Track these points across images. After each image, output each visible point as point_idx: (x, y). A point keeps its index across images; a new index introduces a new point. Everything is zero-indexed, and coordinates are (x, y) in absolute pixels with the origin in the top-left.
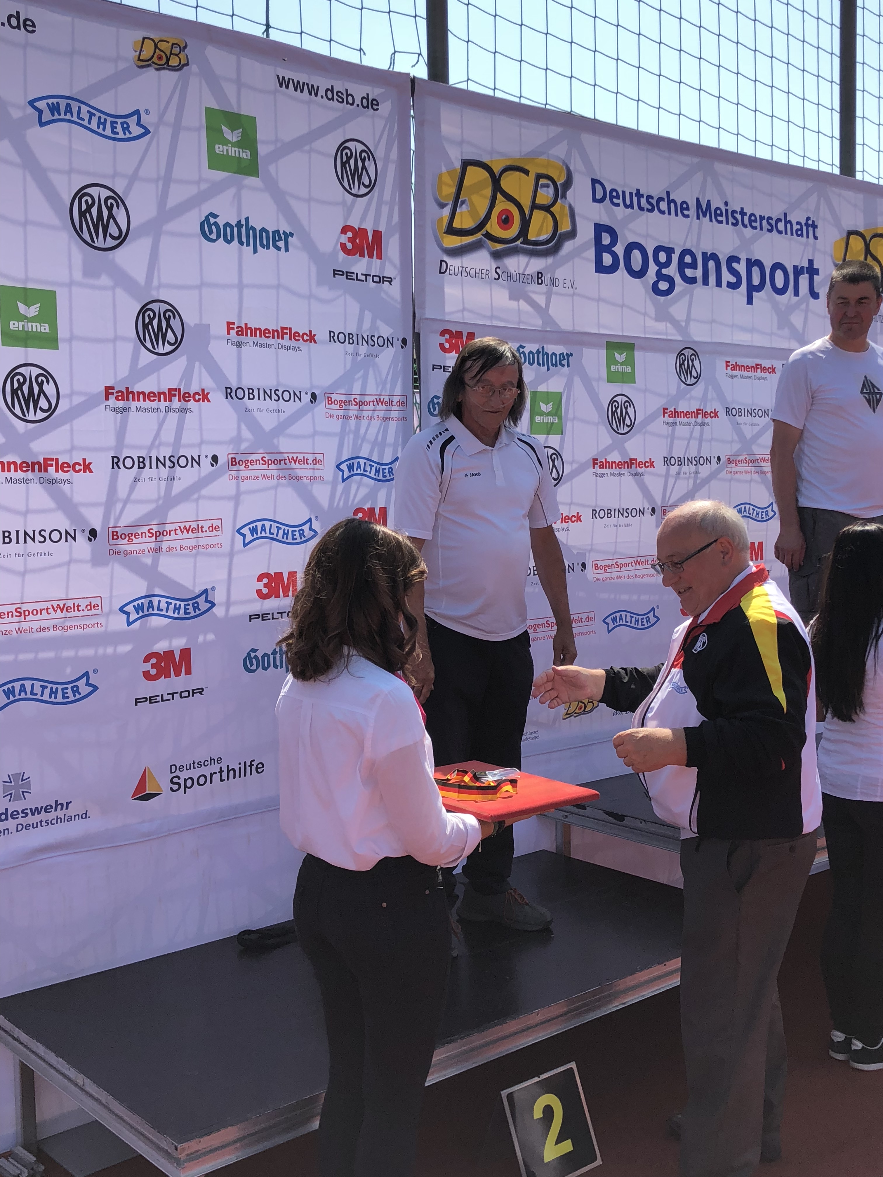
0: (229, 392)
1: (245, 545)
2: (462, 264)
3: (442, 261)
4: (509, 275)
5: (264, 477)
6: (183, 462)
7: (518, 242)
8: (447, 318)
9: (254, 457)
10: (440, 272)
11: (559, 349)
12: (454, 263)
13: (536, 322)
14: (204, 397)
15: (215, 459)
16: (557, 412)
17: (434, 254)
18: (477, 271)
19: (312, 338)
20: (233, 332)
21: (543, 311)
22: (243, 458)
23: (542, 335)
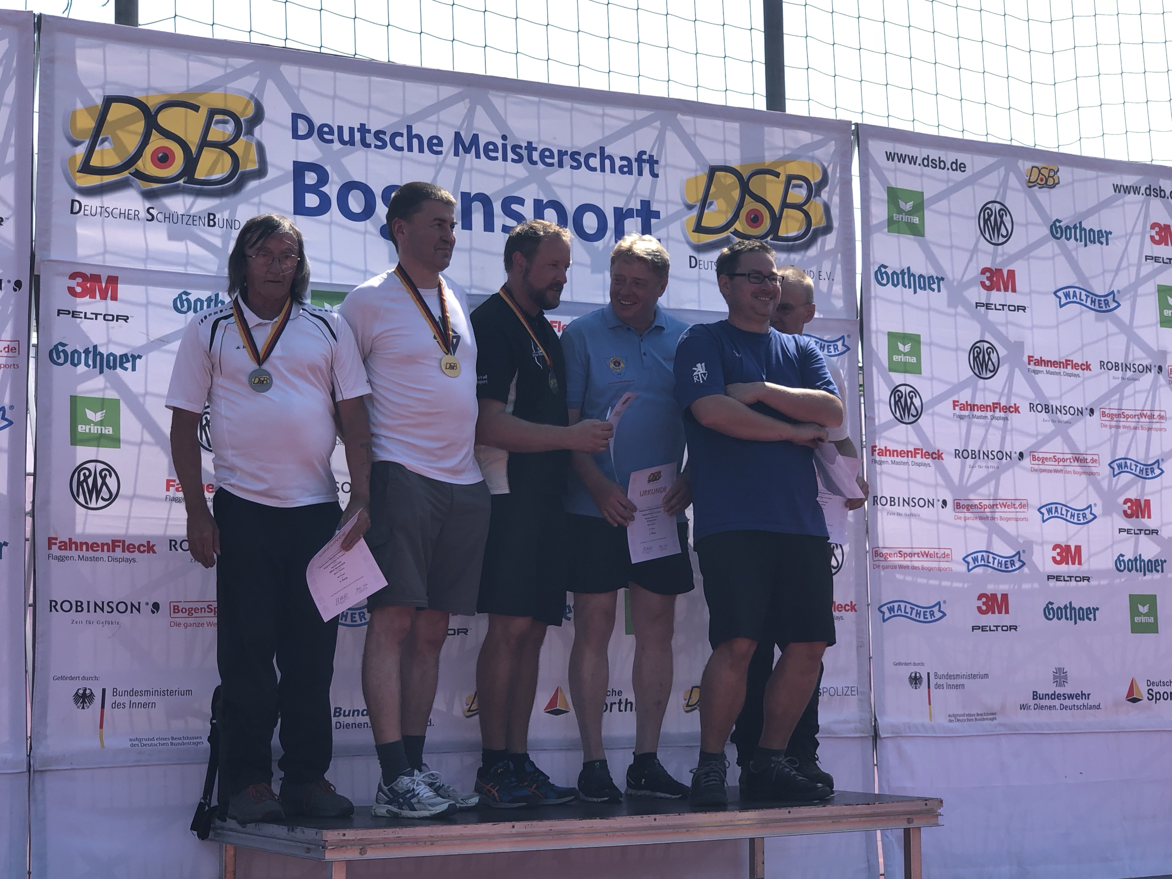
2: (101, 203)
3: (73, 201)
7: (182, 181)
10: (72, 212)
12: (90, 203)
18: (123, 212)
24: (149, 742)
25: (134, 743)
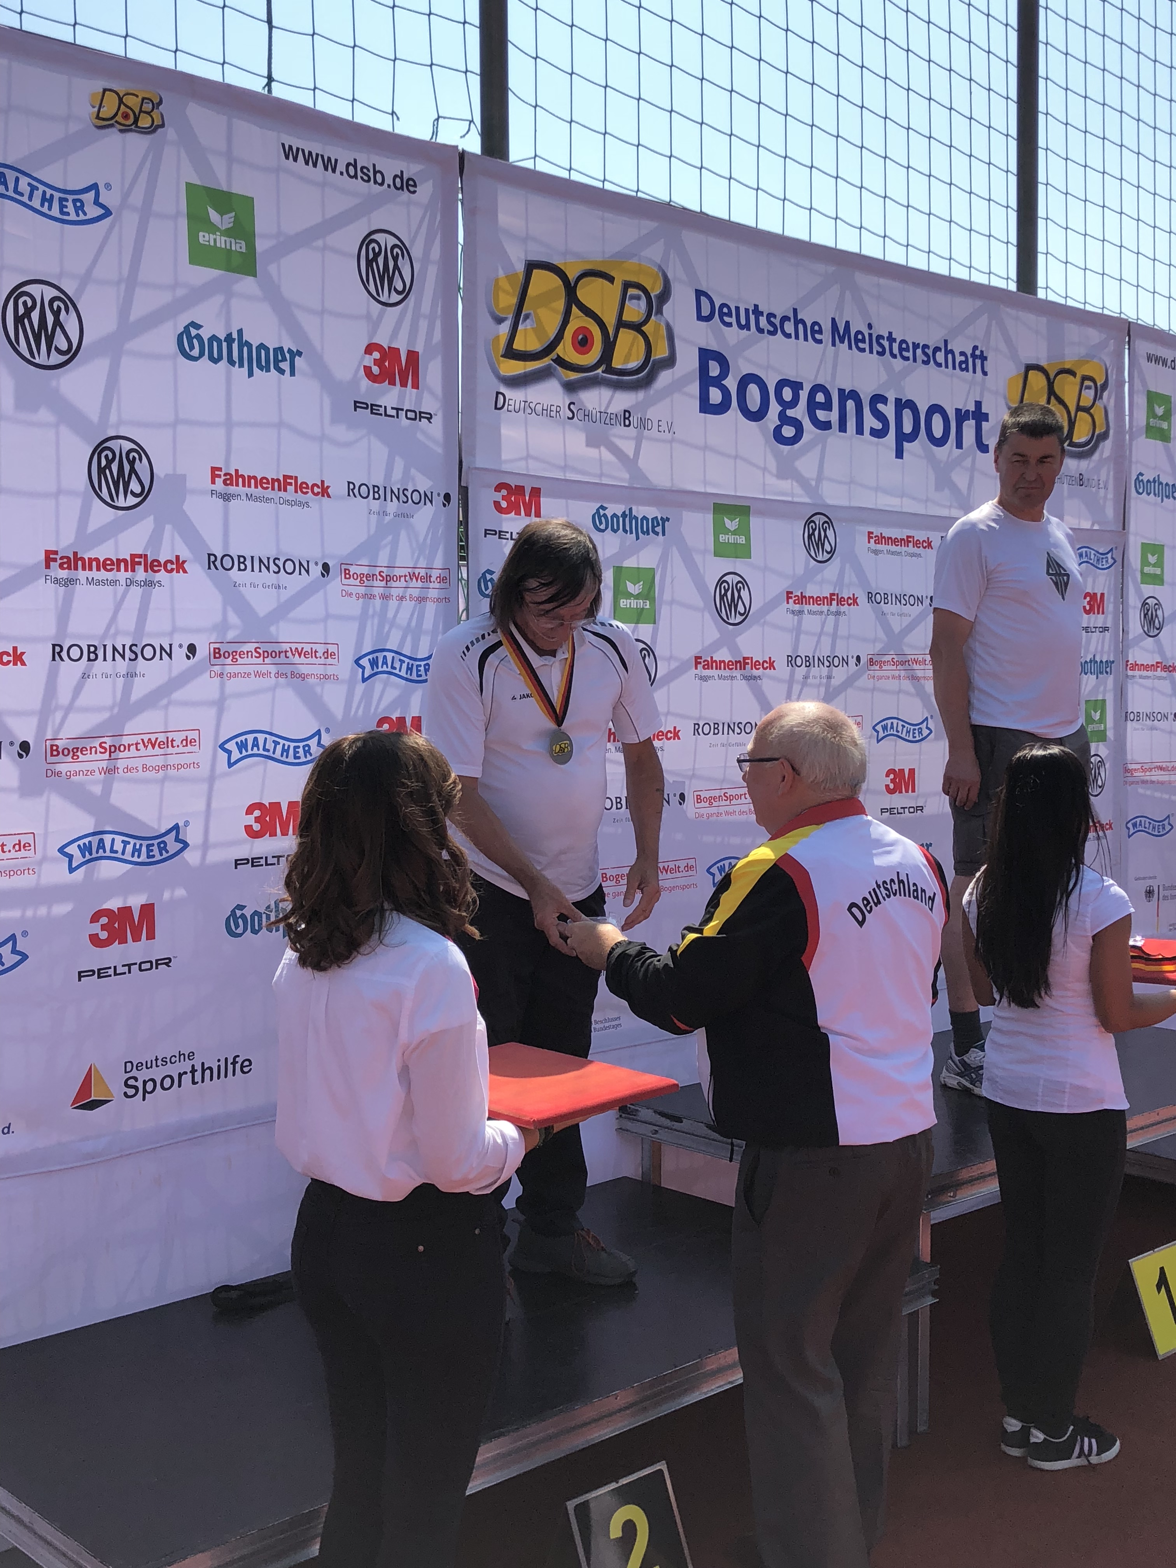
0: (212, 561)
1: (230, 765)
2: (526, 397)
3: (498, 393)
4: (587, 413)
5: (258, 674)
6: (148, 652)
7: (599, 371)
8: (505, 467)
9: (245, 648)
10: (496, 408)
11: (651, 512)
12: (515, 396)
13: (620, 476)
14: (180, 565)
15: (192, 649)
16: (648, 594)
17: (488, 383)
18: (545, 408)
19: (324, 491)
20: (219, 481)
21: (630, 463)
22: (231, 648)
23: (629, 493)
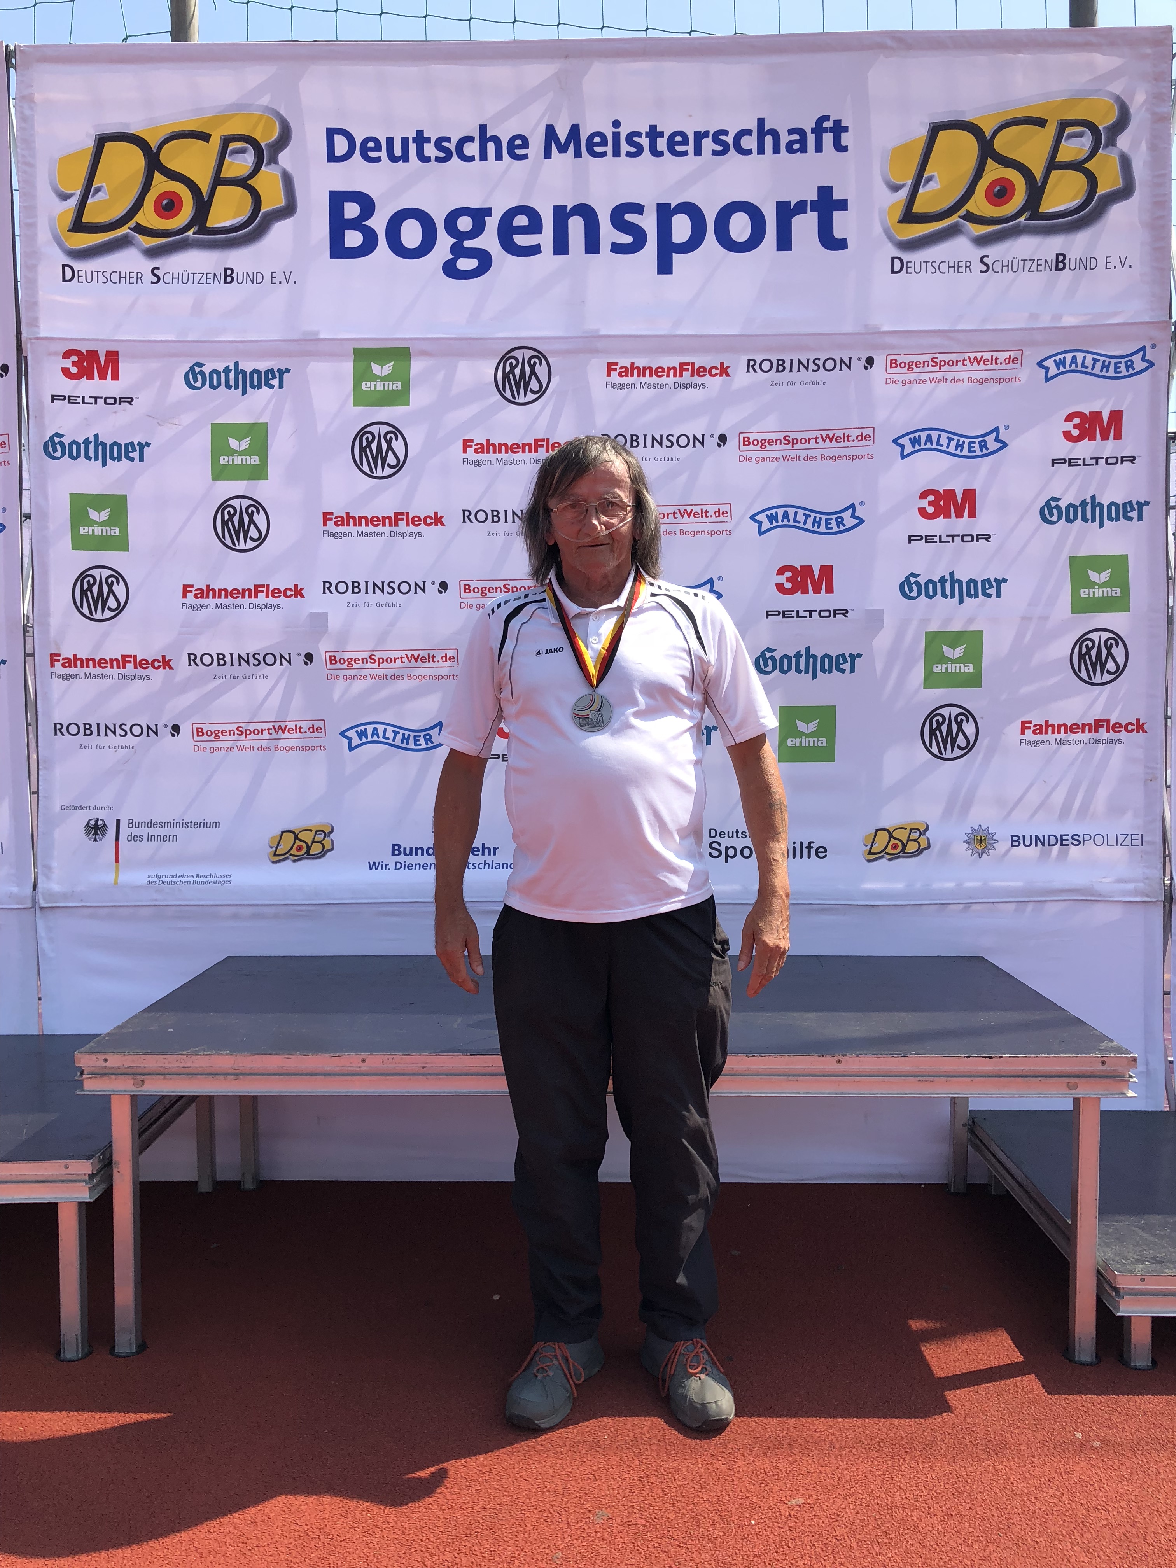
24: (169, 880)
25: (152, 880)
